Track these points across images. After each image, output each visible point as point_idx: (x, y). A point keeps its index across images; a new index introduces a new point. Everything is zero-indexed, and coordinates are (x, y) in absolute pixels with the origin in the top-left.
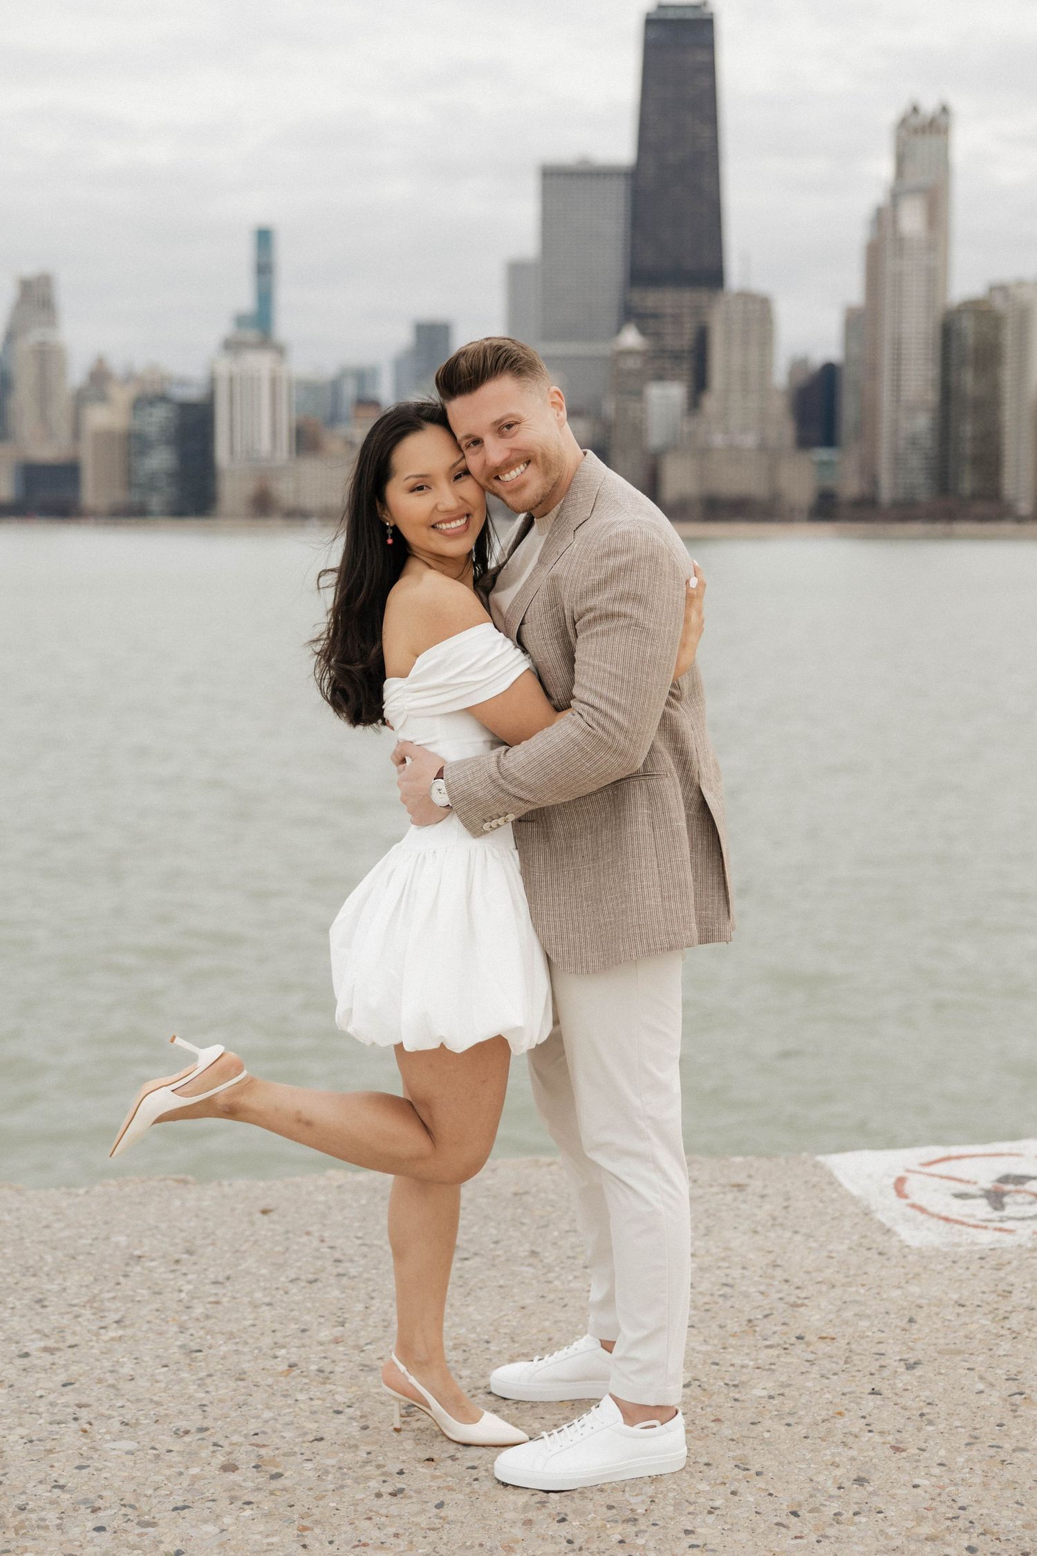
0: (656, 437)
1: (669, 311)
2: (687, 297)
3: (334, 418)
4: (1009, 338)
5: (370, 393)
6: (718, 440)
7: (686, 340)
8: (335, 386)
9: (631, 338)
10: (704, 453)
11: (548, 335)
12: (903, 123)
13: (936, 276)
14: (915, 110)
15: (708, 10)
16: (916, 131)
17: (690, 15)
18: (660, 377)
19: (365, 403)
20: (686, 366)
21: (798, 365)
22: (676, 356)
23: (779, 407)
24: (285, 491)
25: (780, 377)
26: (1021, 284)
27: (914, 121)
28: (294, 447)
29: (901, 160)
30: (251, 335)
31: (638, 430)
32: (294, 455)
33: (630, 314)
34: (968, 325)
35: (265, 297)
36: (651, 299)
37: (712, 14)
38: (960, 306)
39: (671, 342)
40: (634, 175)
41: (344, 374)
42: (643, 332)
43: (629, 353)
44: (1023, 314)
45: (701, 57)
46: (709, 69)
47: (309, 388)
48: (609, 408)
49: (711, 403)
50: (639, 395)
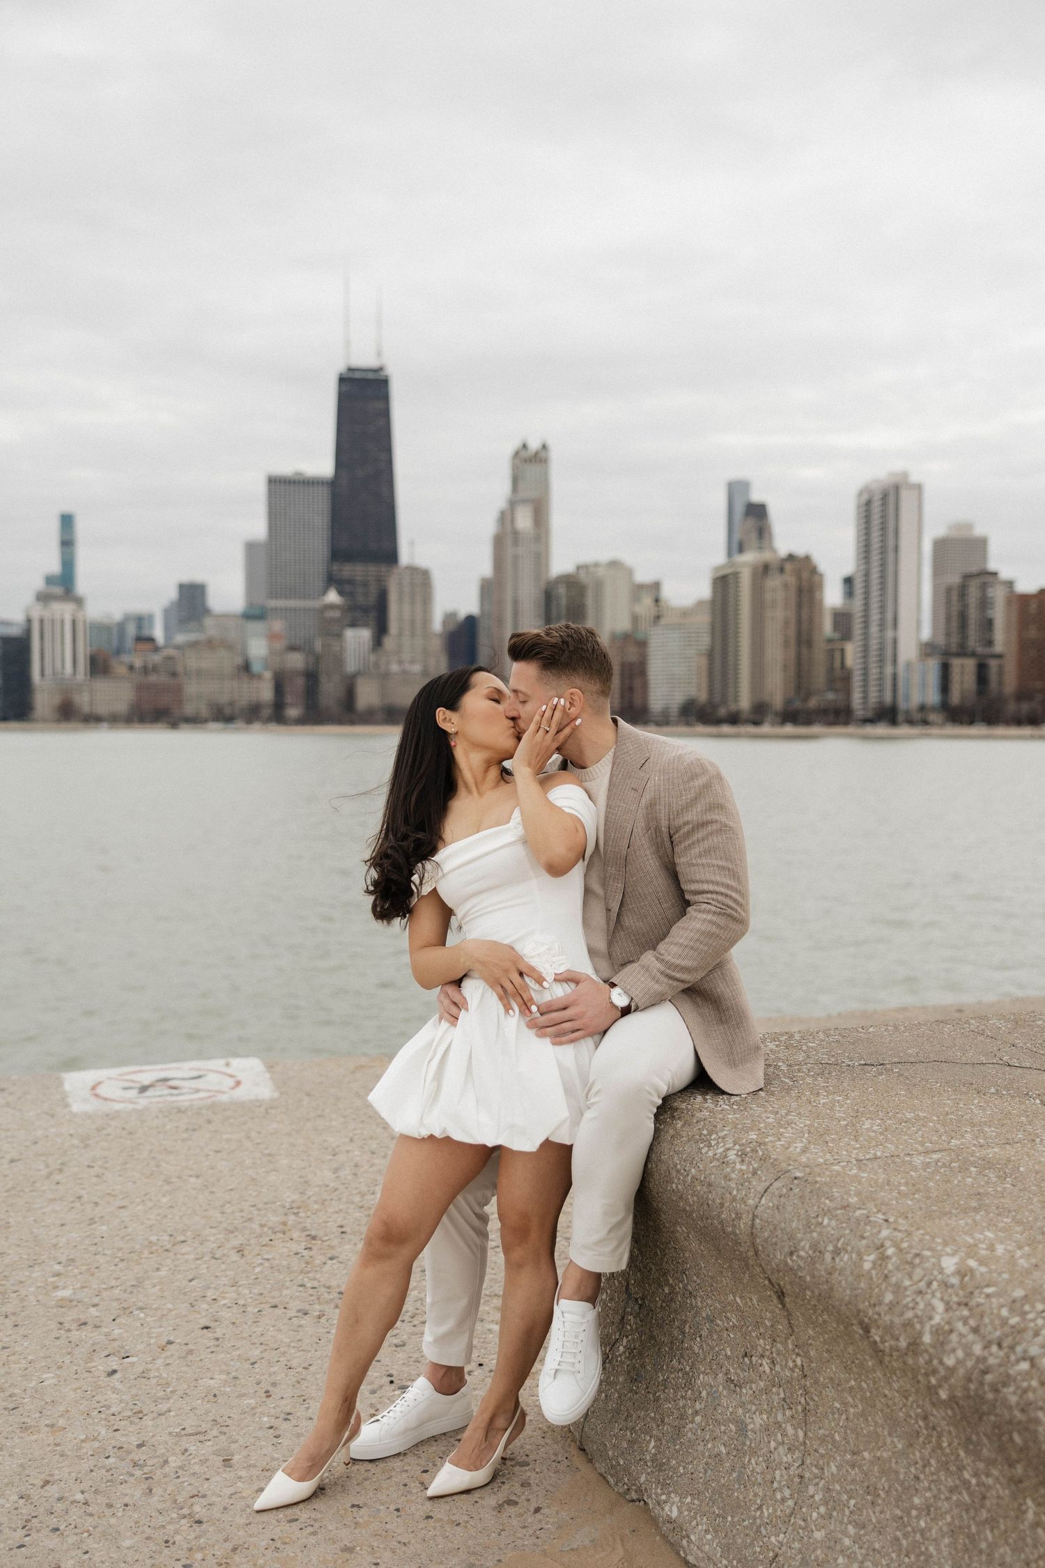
0: (351, 666)
1: (358, 578)
2: (372, 569)
3: (119, 651)
4: (590, 601)
5: (146, 633)
6: (395, 668)
7: (372, 599)
8: (121, 626)
9: (333, 597)
10: (385, 676)
11: (273, 594)
12: (517, 454)
13: (541, 558)
14: (525, 446)
15: (382, 374)
16: (526, 461)
17: (371, 376)
18: (353, 625)
19: (145, 640)
20: (373, 615)
21: (450, 617)
22: (365, 610)
23: (437, 645)
24: (83, 701)
25: (437, 625)
26: (596, 565)
27: (524, 454)
28: (88, 673)
29: (516, 480)
30: (58, 590)
31: (339, 660)
32: (89, 677)
33: (332, 580)
34: (562, 590)
35: (68, 564)
36: (348, 570)
37: (387, 376)
38: (557, 578)
39: (361, 600)
40: (333, 484)
41: (127, 618)
42: (341, 593)
43: (332, 607)
44: (599, 585)
45: (380, 405)
46: (386, 414)
47: (99, 629)
48: (318, 645)
49: (389, 642)
50: (339, 636)
